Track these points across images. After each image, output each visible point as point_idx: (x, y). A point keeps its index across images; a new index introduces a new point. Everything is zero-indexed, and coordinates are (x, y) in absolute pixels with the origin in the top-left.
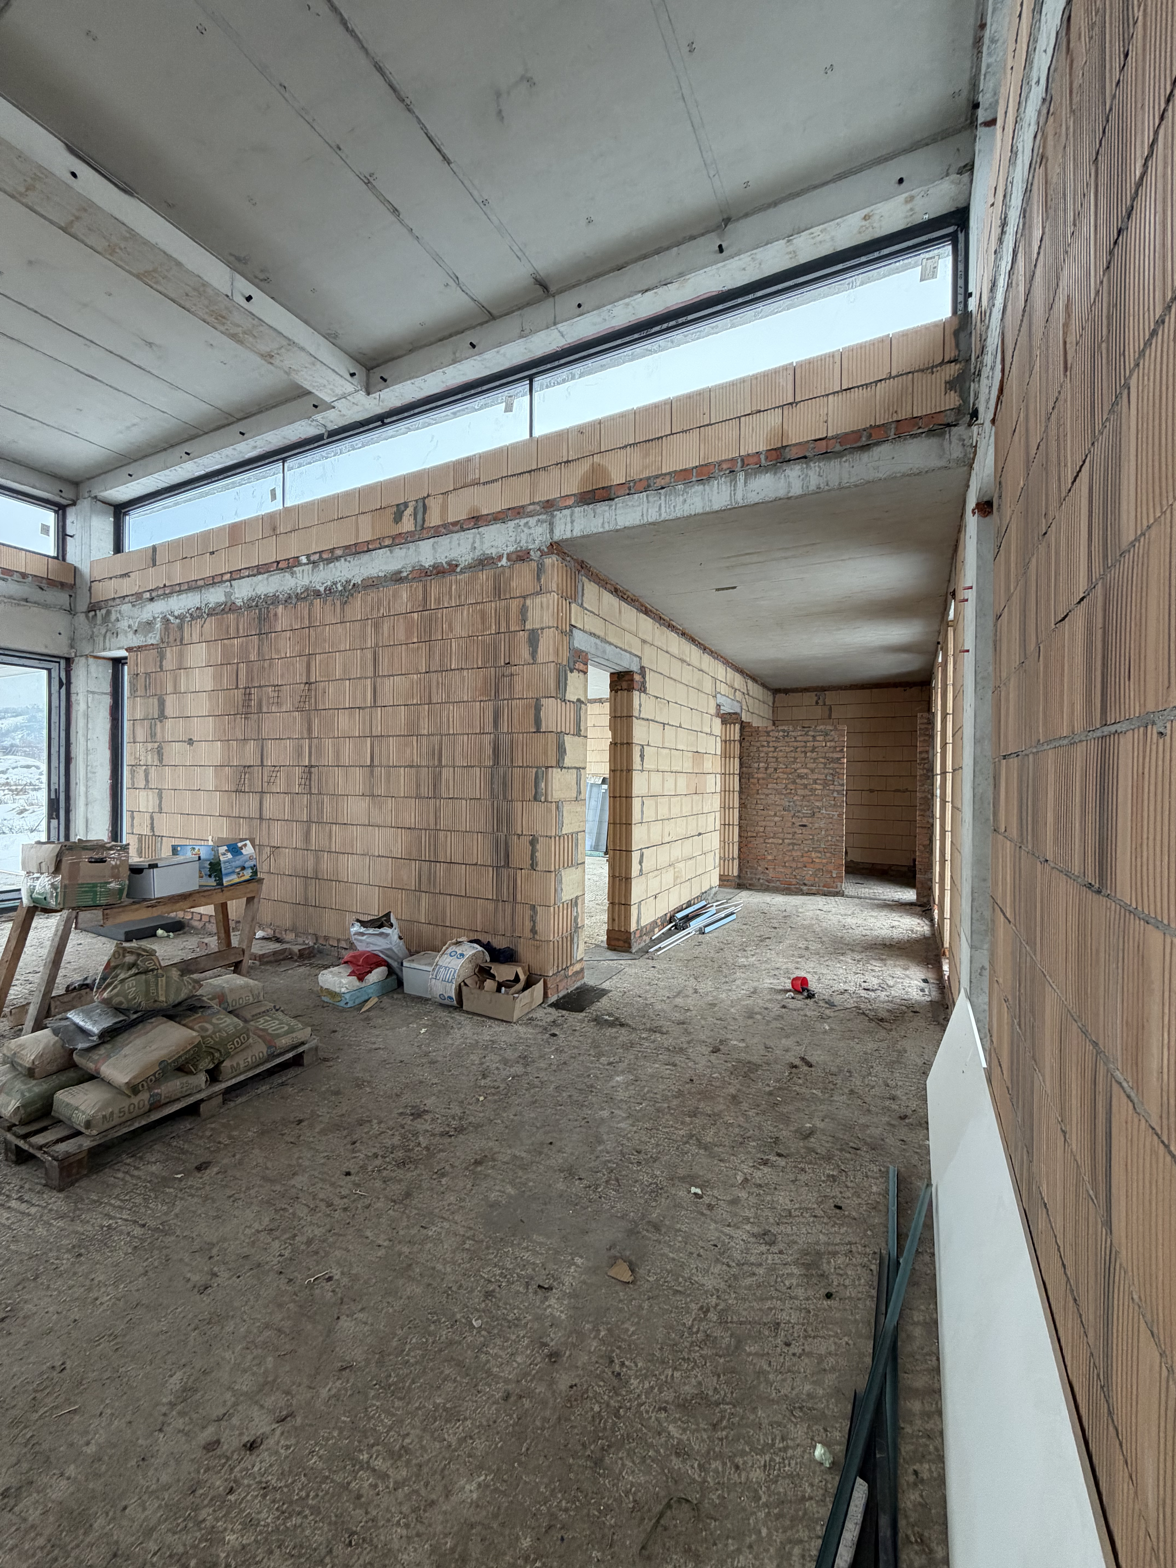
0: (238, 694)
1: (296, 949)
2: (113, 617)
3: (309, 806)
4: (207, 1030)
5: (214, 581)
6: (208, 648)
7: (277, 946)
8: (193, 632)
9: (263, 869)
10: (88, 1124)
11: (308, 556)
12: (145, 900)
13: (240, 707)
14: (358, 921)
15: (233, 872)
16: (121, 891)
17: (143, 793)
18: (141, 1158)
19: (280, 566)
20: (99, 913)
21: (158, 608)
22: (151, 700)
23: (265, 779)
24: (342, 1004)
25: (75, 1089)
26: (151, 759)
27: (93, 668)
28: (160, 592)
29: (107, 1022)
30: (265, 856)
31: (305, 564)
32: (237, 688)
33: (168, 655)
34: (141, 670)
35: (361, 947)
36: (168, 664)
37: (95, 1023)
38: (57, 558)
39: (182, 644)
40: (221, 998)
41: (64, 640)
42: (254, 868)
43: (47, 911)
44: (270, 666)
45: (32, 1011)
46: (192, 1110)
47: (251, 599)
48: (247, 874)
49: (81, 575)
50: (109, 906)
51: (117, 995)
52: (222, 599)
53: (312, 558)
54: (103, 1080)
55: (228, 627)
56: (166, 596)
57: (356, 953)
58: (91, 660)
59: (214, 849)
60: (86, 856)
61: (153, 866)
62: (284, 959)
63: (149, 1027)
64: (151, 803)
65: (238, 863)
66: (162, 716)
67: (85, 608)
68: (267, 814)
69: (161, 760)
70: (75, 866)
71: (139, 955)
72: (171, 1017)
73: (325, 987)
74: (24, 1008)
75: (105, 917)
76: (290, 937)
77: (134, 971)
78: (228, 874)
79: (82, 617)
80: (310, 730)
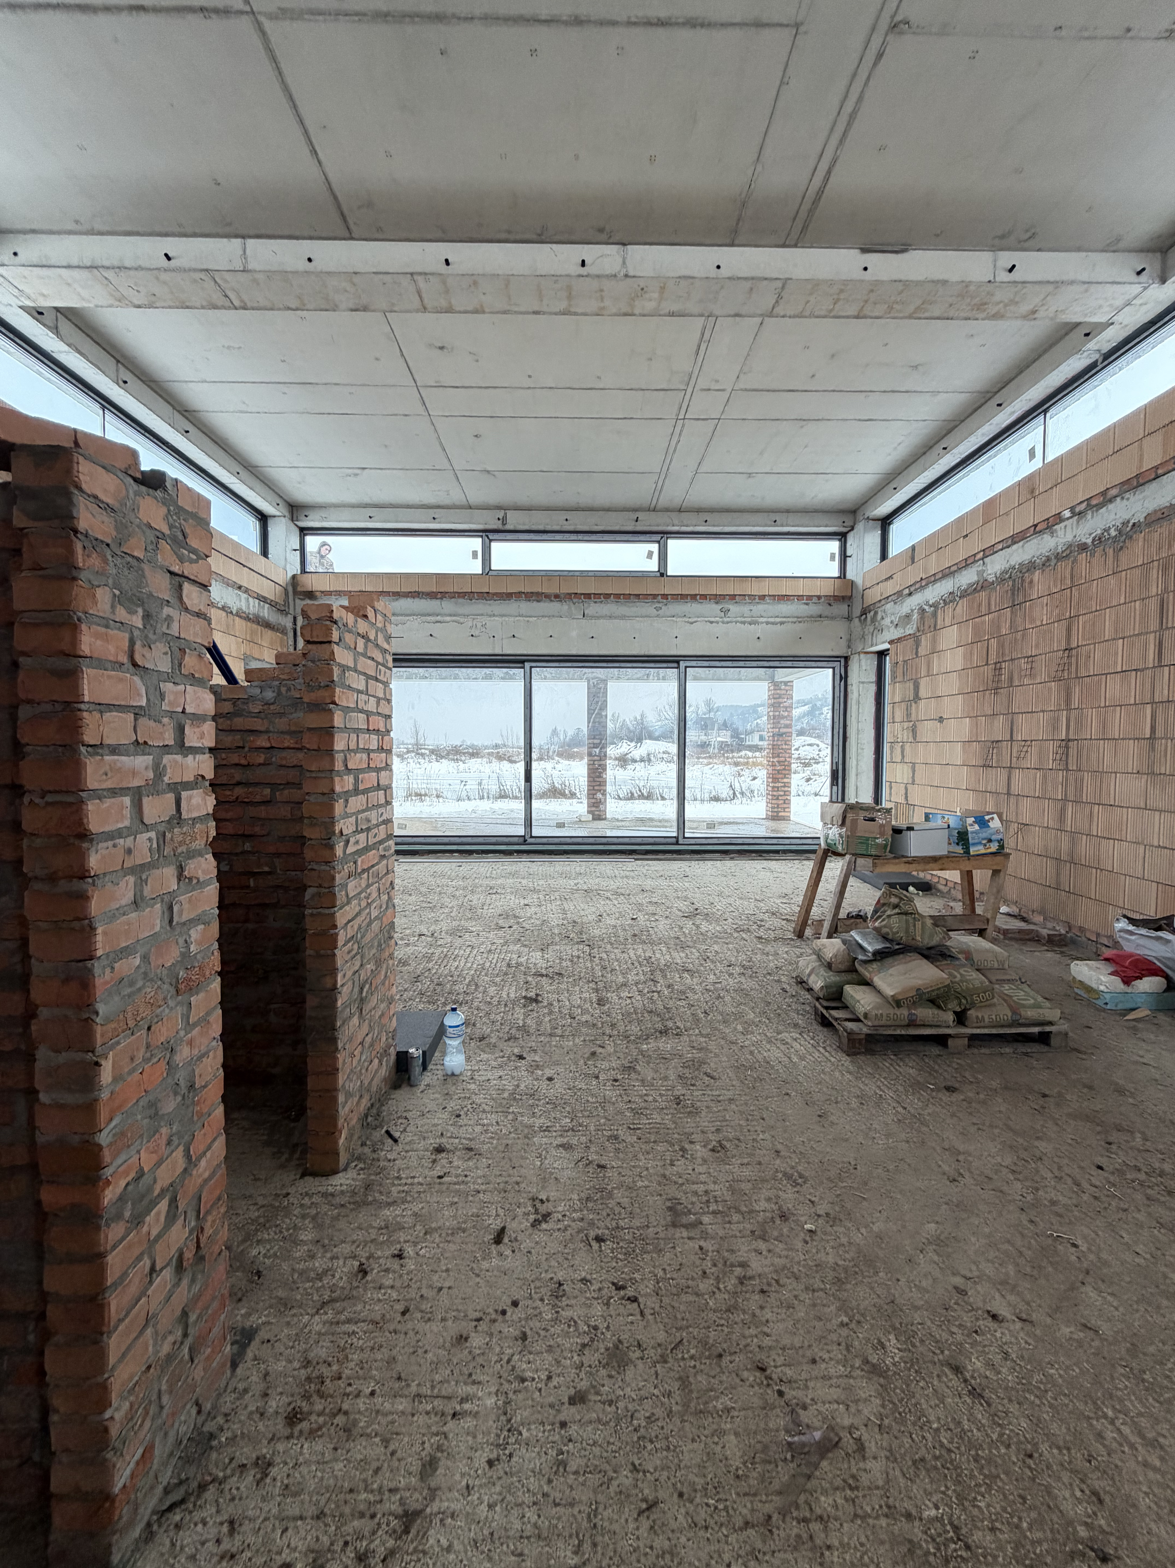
0: (988, 671)
1: (1045, 932)
2: (879, 617)
3: (1066, 783)
4: (955, 977)
5: (967, 563)
6: (960, 630)
7: (1022, 925)
8: (945, 617)
9: (1009, 845)
10: (866, 1015)
11: (1072, 509)
12: (903, 857)
13: (990, 683)
14: (1125, 916)
15: (980, 843)
16: (886, 846)
17: (899, 766)
18: (901, 1059)
19: (1038, 529)
20: (870, 861)
21: (916, 600)
22: (908, 684)
23: (1015, 754)
24: (1100, 1003)
25: (858, 987)
26: (906, 736)
27: (863, 663)
28: (918, 586)
29: (879, 946)
30: (1012, 832)
31: (1068, 519)
32: (987, 664)
33: (923, 643)
34: (900, 659)
35: (1128, 948)
36: (922, 651)
37: (870, 943)
38: (839, 578)
39: (935, 629)
40: (968, 955)
41: (843, 643)
42: (1000, 841)
43: (837, 854)
44: (1023, 636)
45: (826, 925)
46: (941, 1040)
47: (1005, 572)
48: (994, 847)
49: (857, 587)
50: (877, 857)
51: (885, 926)
52: (975, 578)
53: (1077, 510)
54: (874, 987)
55: (980, 605)
56: (922, 588)
57: (1120, 953)
58: (862, 656)
59: (962, 819)
60: (862, 814)
61: (910, 829)
62: (1030, 940)
63: (908, 959)
64: (906, 776)
65: (984, 835)
66: (917, 698)
67: (858, 614)
68: (1015, 790)
69: (915, 738)
70: (854, 822)
71: (901, 899)
72: (926, 957)
73: (1079, 978)
74: (821, 922)
75: (875, 865)
76: (1038, 919)
77: (897, 910)
78: (974, 844)
79: (856, 621)
80: (1068, 701)
